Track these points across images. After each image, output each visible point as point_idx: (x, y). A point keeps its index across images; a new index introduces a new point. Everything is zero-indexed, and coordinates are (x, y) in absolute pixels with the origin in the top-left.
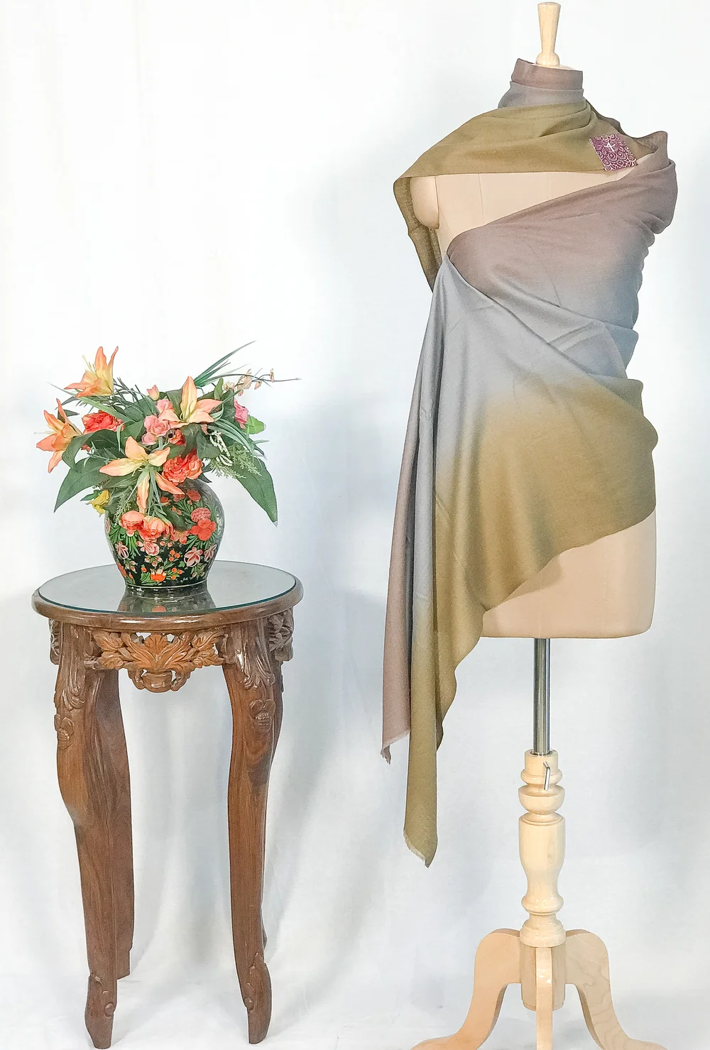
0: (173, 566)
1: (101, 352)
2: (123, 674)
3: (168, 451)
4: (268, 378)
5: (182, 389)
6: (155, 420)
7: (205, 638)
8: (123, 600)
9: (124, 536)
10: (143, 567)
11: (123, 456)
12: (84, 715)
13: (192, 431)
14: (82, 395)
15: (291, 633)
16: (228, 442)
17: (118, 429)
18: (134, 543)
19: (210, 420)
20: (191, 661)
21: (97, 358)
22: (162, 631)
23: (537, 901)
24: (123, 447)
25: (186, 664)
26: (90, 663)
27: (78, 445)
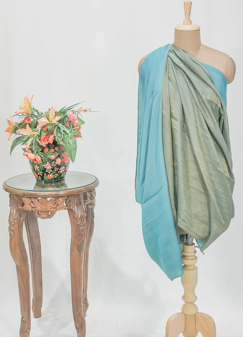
0: (56, 173)
7: (61, 200)
10: (45, 174)
12: (19, 226)
18: (42, 165)
20: (55, 208)
22: (45, 197)
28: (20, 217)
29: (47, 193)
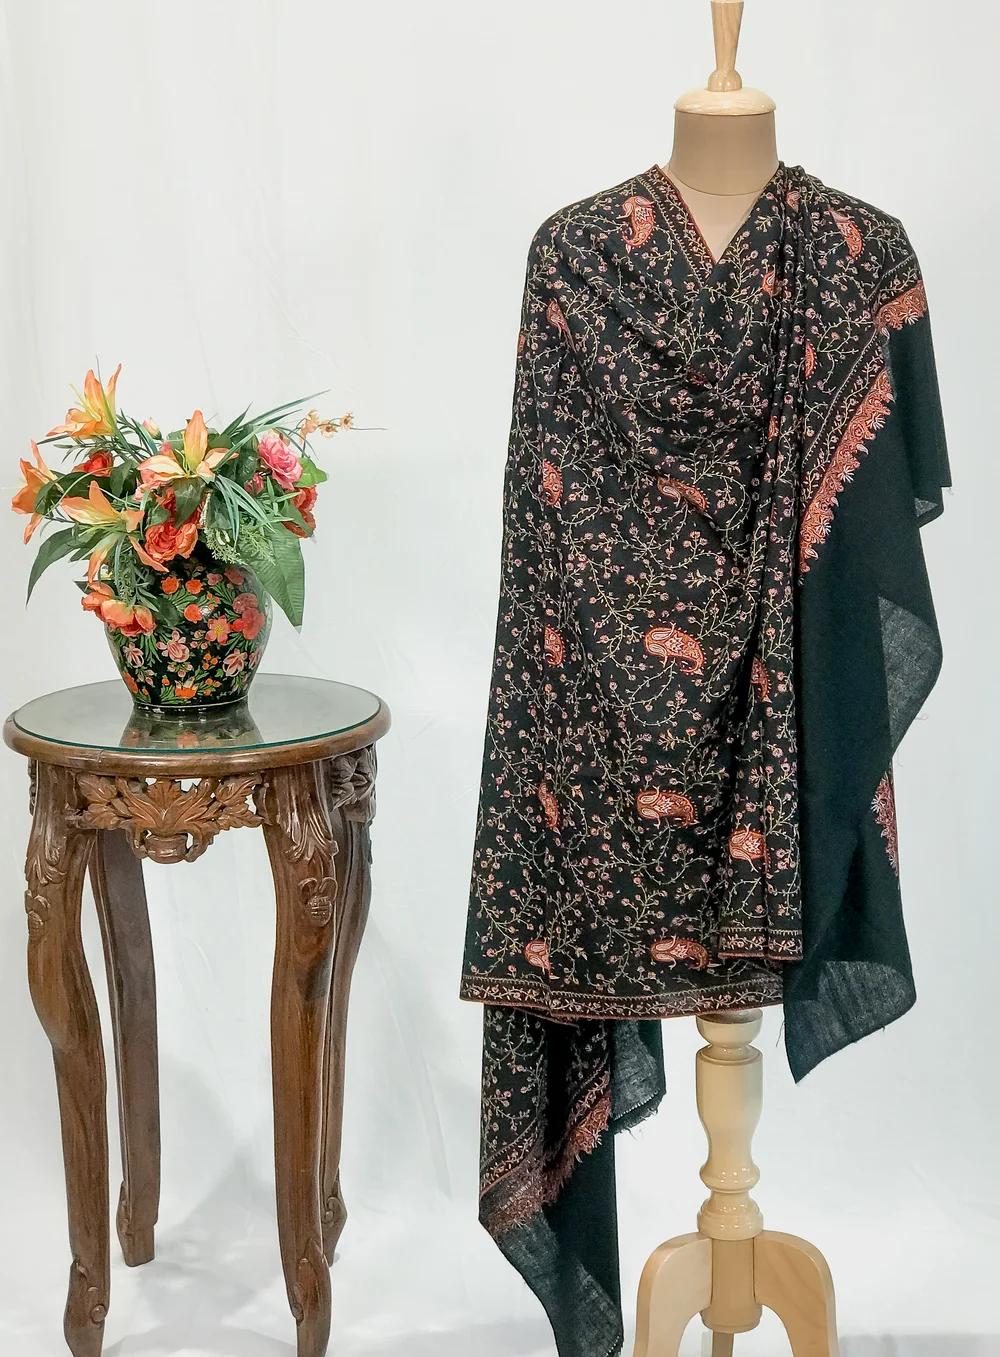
0: (207, 677)
7: (236, 786)
10: (165, 680)
18: (152, 645)
20: (213, 821)
25: (206, 824)
26: (74, 819)
28: (69, 853)
29: (177, 761)
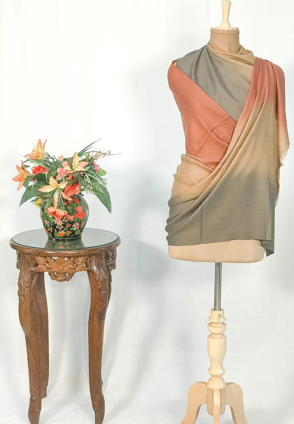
0: (68, 230)
1: (40, 142)
2: (46, 274)
3: (67, 182)
4: (108, 153)
5: (73, 157)
6: (61, 170)
7: (81, 259)
8: (47, 243)
9: (48, 217)
10: (55, 230)
11: (48, 184)
12: (30, 290)
13: (77, 174)
14: (32, 159)
15: (116, 258)
16: (91, 179)
17: (46, 173)
18: (52, 220)
19: (84, 170)
20: (74, 269)
21: (38, 144)
22: (63, 256)
23: (215, 370)
24: (48, 181)
25: (72, 270)
26: (33, 269)
27: (29, 179)
28: (31, 279)
